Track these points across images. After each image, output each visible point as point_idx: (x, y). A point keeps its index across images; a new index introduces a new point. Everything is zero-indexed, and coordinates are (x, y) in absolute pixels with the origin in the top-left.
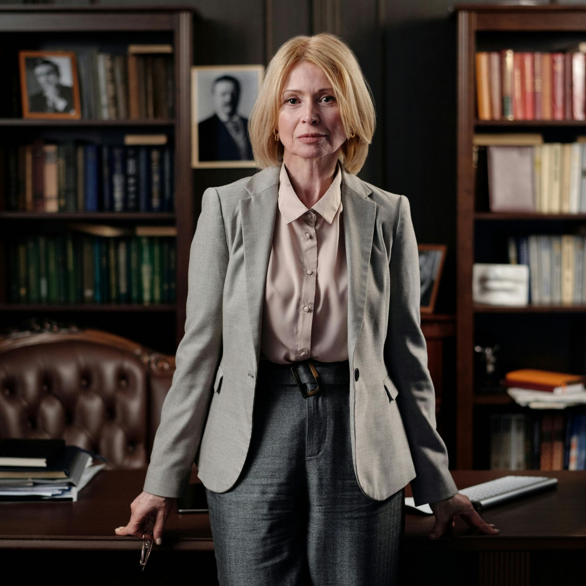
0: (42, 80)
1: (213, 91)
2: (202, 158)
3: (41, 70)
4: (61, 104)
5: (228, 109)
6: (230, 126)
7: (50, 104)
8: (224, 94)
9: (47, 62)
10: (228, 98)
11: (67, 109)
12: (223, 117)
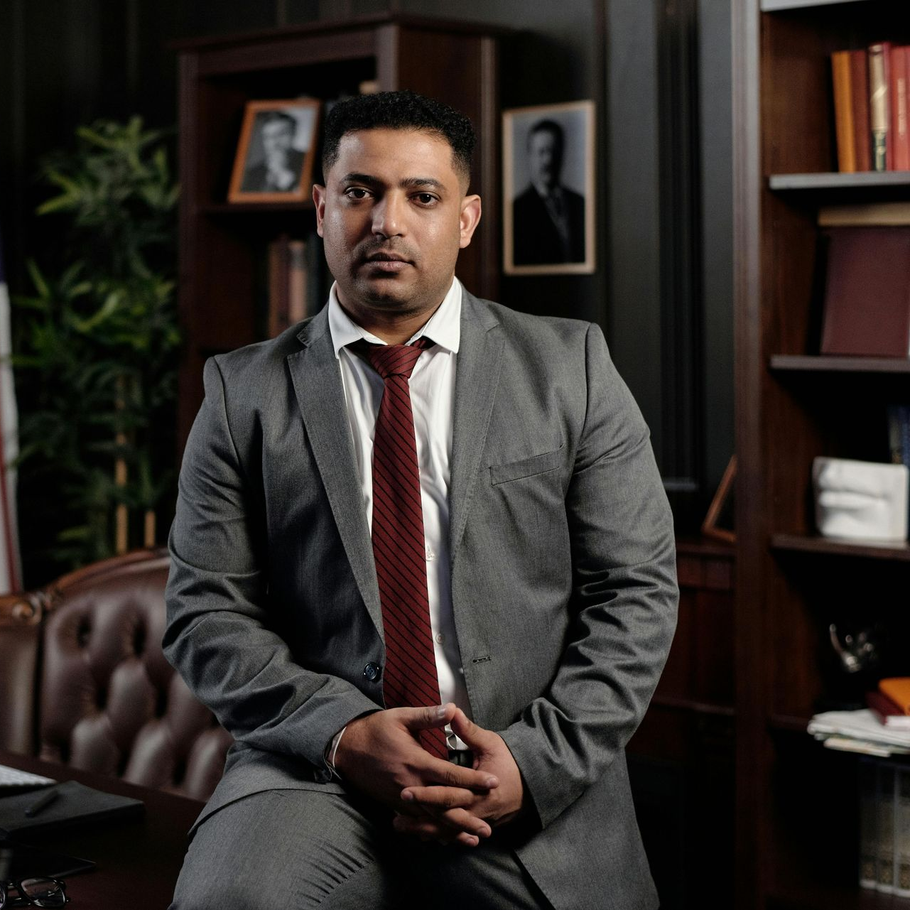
0: (270, 144)
1: (529, 147)
2: (518, 261)
3: (273, 128)
4: (285, 178)
5: (546, 178)
6: (550, 205)
7: (270, 179)
8: (542, 152)
9: (283, 117)
10: (546, 159)
11: (292, 187)
12: (542, 190)
